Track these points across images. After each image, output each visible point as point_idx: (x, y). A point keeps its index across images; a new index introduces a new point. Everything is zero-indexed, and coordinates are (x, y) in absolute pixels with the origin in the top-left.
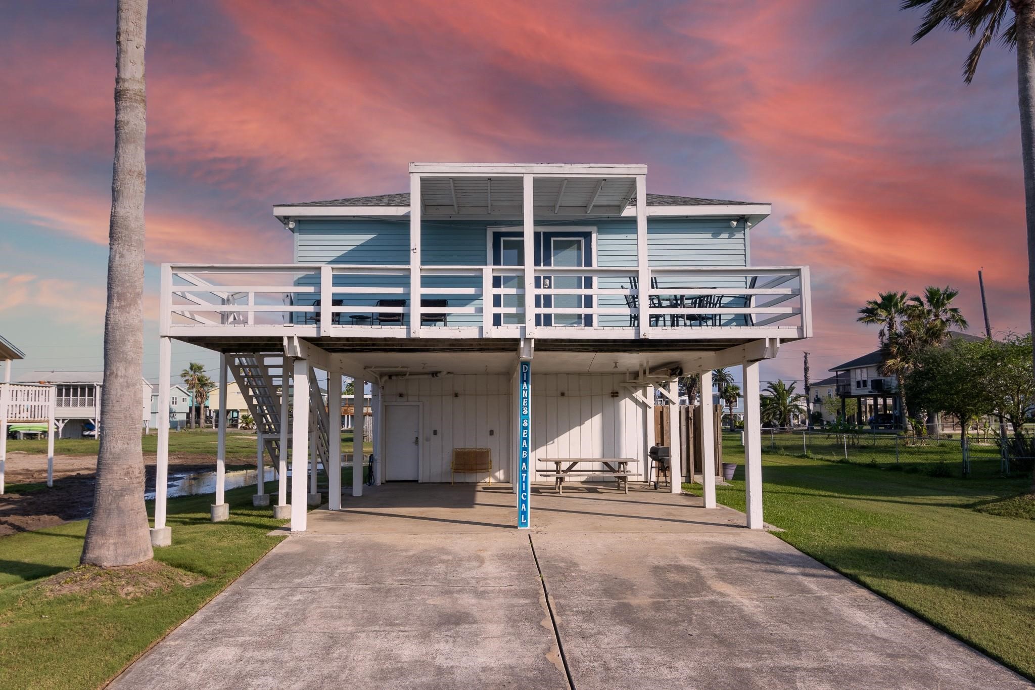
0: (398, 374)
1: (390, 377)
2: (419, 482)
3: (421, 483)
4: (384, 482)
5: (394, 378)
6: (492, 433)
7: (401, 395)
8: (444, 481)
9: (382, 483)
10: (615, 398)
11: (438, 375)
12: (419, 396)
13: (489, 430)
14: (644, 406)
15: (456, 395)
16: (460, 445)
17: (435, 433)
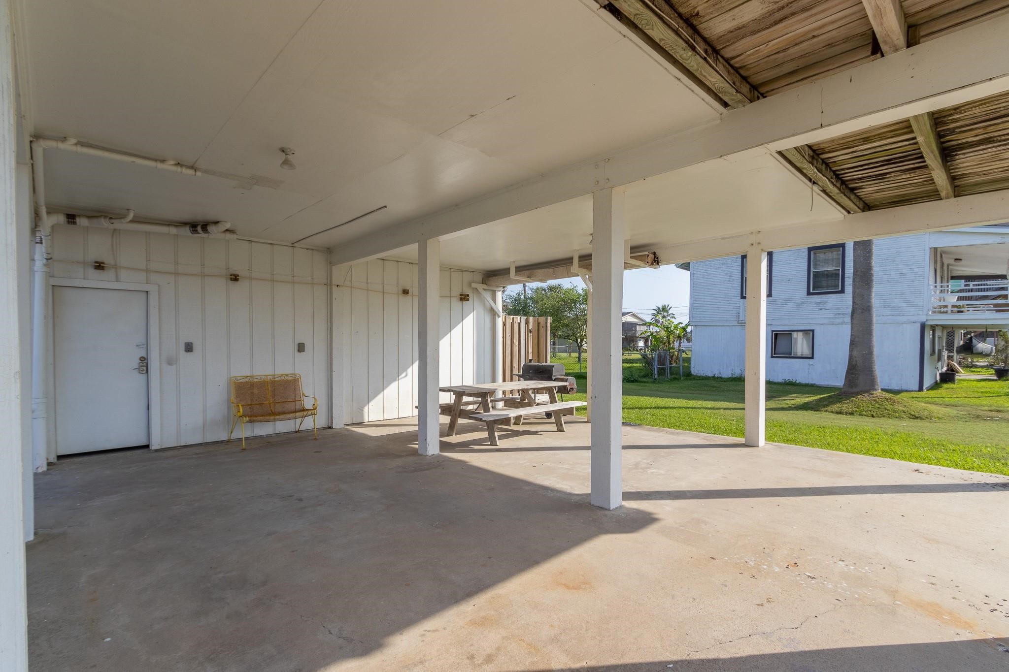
0: (97, 214)
1: (71, 218)
2: (154, 446)
3: (156, 451)
4: (53, 459)
5: (82, 222)
6: (301, 348)
7: (99, 266)
8: (209, 439)
9: (49, 464)
10: (464, 302)
11: (211, 228)
12: (147, 271)
13: (297, 343)
14: (493, 313)
15: (235, 278)
16: (242, 370)
17: (189, 348)
